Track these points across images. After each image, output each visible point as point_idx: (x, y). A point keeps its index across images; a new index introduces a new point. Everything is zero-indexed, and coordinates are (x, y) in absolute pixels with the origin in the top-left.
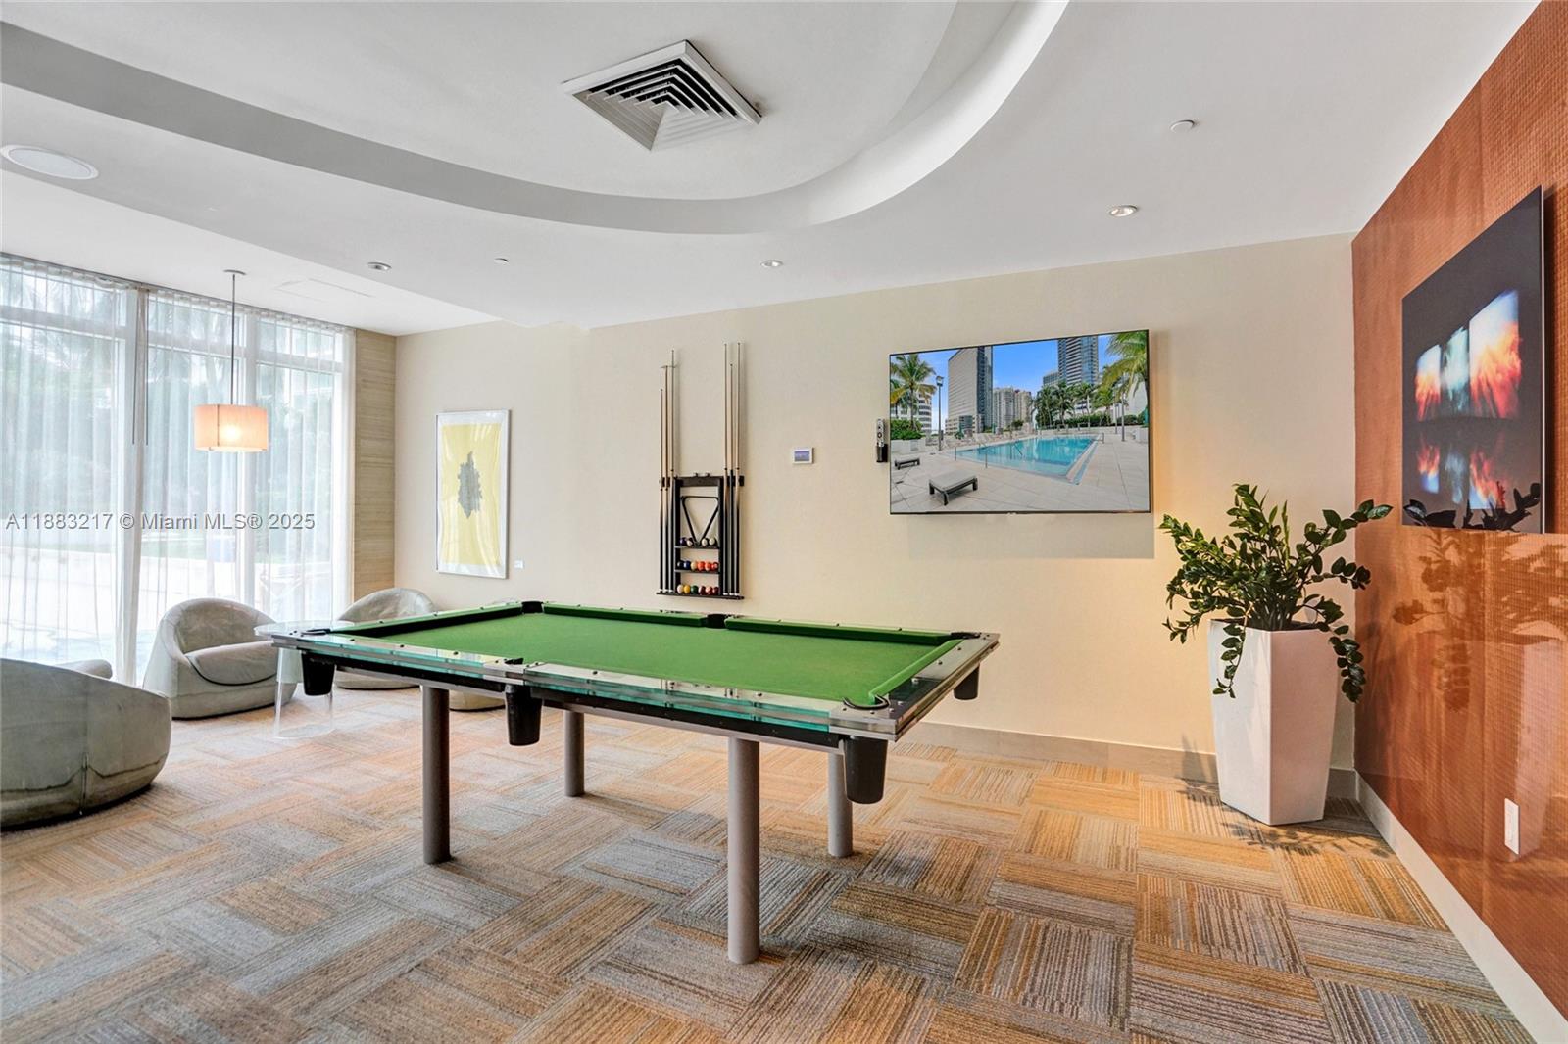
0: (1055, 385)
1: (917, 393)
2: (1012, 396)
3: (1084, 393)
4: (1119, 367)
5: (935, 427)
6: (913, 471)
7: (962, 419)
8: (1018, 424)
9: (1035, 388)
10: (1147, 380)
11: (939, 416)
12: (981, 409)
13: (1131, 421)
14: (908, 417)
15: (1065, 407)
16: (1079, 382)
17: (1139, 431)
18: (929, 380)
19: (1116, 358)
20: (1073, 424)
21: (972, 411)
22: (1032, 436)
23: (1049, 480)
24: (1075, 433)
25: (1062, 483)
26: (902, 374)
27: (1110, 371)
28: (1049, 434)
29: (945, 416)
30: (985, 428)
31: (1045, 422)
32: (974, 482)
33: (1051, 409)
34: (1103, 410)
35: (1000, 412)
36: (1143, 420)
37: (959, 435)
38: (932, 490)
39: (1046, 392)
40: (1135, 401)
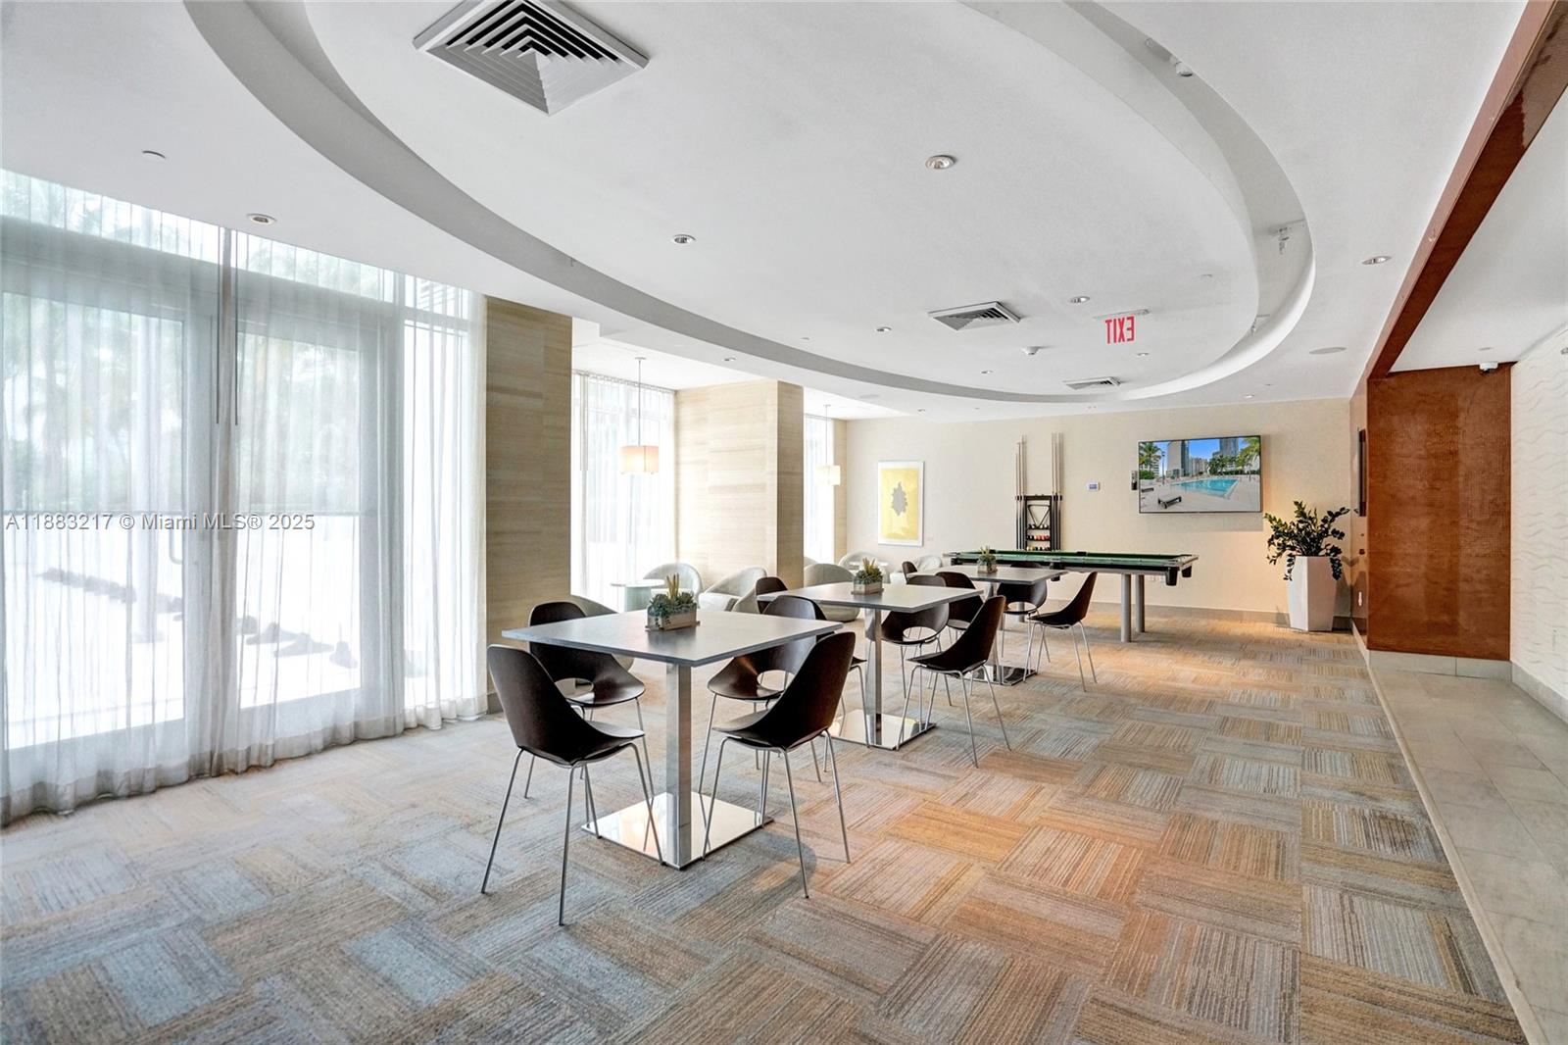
0: (1218, 456)
1: (1152, 459)
2: (1198, 461)
3: (1232, 460)
4: (1247, 449)
5: (1161, 474)
6: (1151, 493)
7: (1174, 470)
8: (1201, 473)
9: (1209, 458)
10: (1260, 454)
11: (1163, 469)
12: (1183, 466)
13: (1253, 472)
14: (1148, 469)
15: (1223, 466)
16: (1228, 455)
17: (1257, 477)
18: (1158, 453)
19: (1245, 446)
20: (1227, 473)
21: (1179, 467)
22: (1207, 478)
23: (1216, 498)
24: (1227, 477)
25: (1222, 499)
26: (1145, 451)
27: (1243, 451)
28: (1216, 478)
29: (1165, 469)
30: (1185, 475)
31: (1214, 472)
32: (1180, 499)
33: (1216, 466)
34: (1240, 467)
35: (1192, 468)
36: (1259, 472)
37: (1173, 478)
38: (1159, 502)
39: (1214, 459)
40: (1255, 465)
